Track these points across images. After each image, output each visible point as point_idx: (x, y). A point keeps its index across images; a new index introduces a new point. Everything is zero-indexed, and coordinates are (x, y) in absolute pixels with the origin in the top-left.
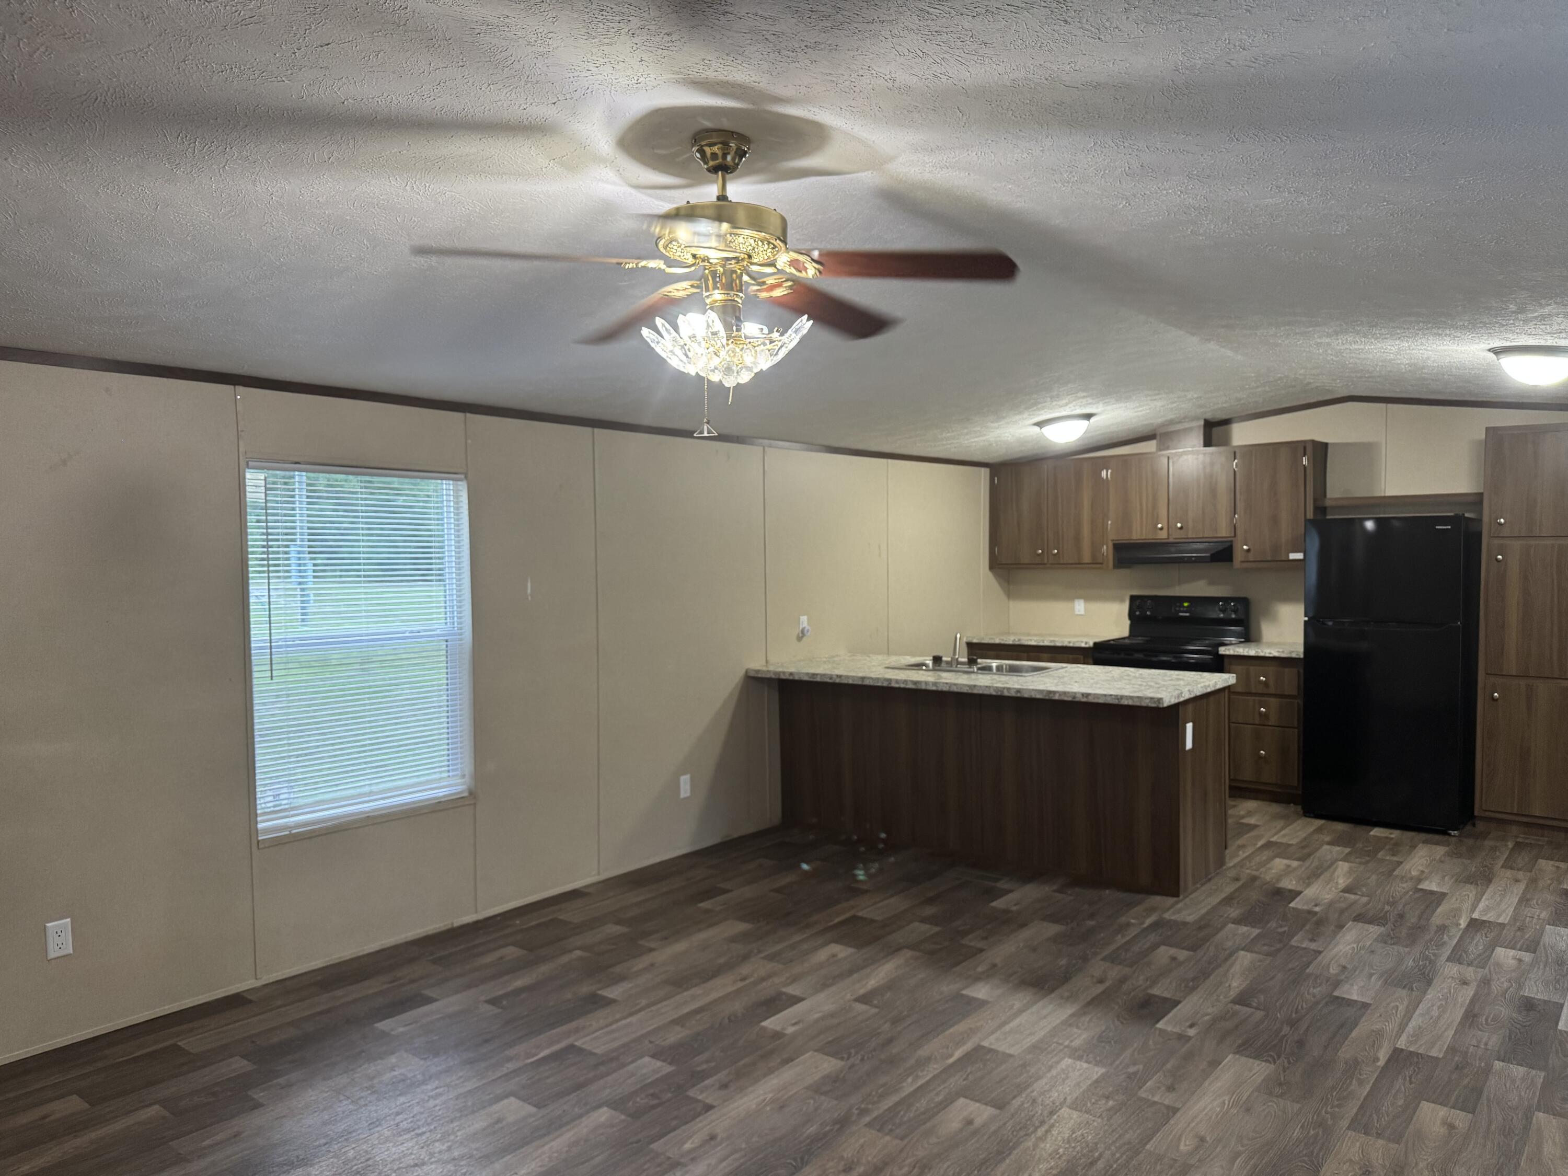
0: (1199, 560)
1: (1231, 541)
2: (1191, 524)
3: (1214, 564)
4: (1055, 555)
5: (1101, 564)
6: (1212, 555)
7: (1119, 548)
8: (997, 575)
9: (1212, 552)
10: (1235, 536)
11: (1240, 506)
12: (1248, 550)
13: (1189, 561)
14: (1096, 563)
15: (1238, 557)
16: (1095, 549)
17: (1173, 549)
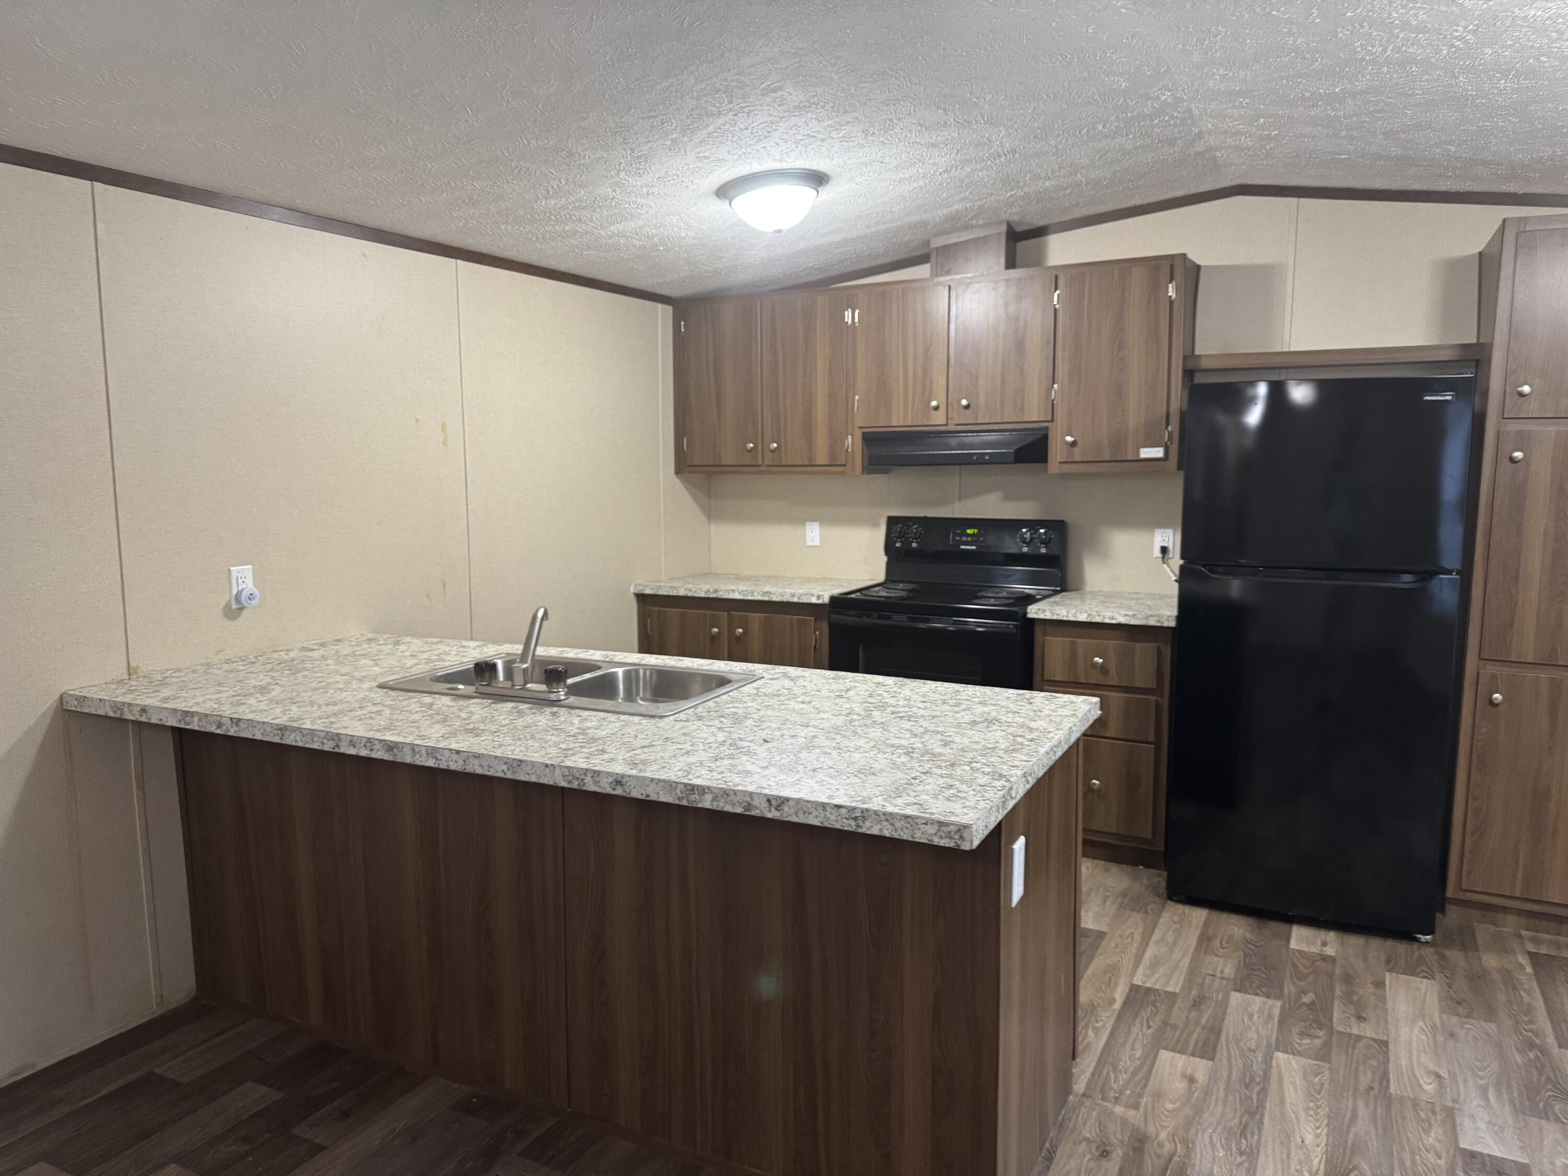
0: (996, 460)
1: (1047, 428)
2: (982, 400)
3: (1019, 465)
4: (773, 451)
5: (844, 465)
6: (1017, 451)
7: (871, 439)
8: (687, 483)
9: (1017, 447)
10: (1052, 421)
11: (1062, 368)
12: (1074, 444)
13: (980, 461)
14: (836, 465)
15: (1056, 453)
16: (835, 440)
17: (953, 442)
